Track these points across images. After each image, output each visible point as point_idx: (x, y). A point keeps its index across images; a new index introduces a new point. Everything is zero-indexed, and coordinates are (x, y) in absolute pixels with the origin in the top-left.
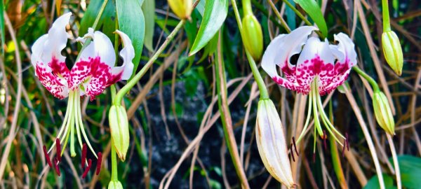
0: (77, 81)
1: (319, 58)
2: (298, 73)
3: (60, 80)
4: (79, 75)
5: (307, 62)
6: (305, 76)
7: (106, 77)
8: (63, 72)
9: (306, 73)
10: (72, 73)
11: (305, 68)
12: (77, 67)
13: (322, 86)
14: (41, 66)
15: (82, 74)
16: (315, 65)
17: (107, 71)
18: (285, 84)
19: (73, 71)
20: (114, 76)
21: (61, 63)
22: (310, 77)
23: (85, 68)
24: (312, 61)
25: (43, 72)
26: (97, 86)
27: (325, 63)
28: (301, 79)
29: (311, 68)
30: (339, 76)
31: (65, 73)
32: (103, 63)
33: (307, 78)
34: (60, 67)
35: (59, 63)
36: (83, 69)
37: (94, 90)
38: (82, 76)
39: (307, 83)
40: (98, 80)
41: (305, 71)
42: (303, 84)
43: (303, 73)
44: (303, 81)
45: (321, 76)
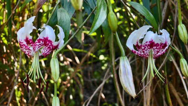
0: (37, 48)
1: (152, 40)
2: (143, 48)
3: (29, 47)
4: (38, 45)
5: (147, 42)
6: (146, 49)
7: (51, 47)
8: (31, 44)
9: (147, 48)
10: (35, 44)
11: (146, 45)
12: (37, 41)
13: (154, 54)
14: (21, 41)
15: (40, 44)
16: (151, 44)
17: (51, 43)
18: (137, 53)
19: (36, 43)
20: (55, 46)
21: (30, 40)
22: (148, 49)
23: (41, 42)
24: (149, 42)
25: (22, 44)
26: (47, 50)
27: (156, 43)
28: (144, 50)
29: (149, 45)
30: (163, 49)
31: (32, 44)
32: (50, 40)
33: (147, 50)
34: (30, 42)
35: (29, 39)
36: (40, 42)
37: (45, 52)
38: (39, 46)
39: (147, 52)
40: (47, 48)
41: (146, 47)
42: (145, 53)
43: (145, 48)
44: (145, 51)
45: (154, 49)
